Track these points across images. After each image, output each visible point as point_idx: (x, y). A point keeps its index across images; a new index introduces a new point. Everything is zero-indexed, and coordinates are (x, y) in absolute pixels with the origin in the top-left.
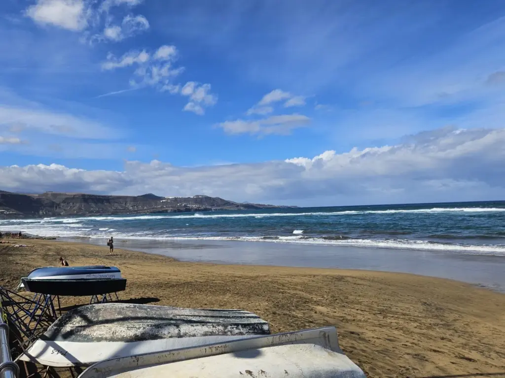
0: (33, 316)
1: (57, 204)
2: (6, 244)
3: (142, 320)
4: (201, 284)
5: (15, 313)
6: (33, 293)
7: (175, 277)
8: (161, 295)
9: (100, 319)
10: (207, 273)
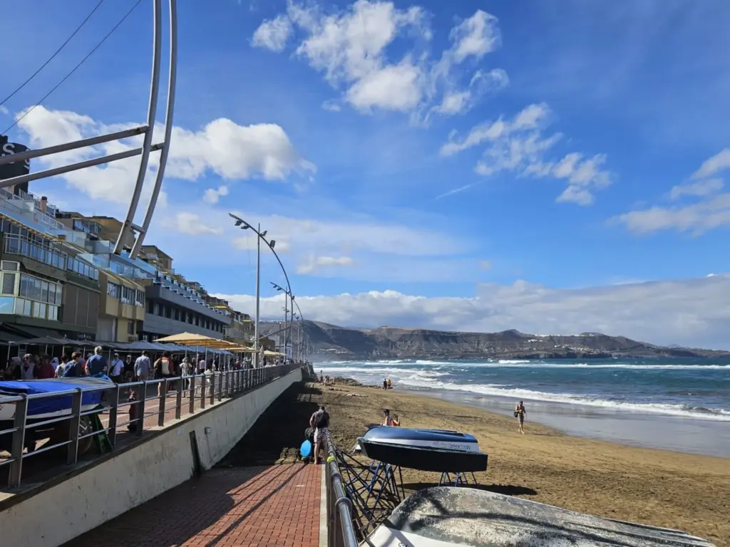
0: (371, 491)
1: (392, 342)
2: (339, 392)
3: (517, 522)
4: (602, 476)
5: (351, 483)
6: (370, 459)
7: (560, 461)
8: (539, 486)
9: (458, 509)
10: (610, 459)
